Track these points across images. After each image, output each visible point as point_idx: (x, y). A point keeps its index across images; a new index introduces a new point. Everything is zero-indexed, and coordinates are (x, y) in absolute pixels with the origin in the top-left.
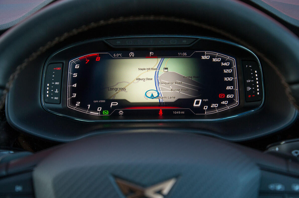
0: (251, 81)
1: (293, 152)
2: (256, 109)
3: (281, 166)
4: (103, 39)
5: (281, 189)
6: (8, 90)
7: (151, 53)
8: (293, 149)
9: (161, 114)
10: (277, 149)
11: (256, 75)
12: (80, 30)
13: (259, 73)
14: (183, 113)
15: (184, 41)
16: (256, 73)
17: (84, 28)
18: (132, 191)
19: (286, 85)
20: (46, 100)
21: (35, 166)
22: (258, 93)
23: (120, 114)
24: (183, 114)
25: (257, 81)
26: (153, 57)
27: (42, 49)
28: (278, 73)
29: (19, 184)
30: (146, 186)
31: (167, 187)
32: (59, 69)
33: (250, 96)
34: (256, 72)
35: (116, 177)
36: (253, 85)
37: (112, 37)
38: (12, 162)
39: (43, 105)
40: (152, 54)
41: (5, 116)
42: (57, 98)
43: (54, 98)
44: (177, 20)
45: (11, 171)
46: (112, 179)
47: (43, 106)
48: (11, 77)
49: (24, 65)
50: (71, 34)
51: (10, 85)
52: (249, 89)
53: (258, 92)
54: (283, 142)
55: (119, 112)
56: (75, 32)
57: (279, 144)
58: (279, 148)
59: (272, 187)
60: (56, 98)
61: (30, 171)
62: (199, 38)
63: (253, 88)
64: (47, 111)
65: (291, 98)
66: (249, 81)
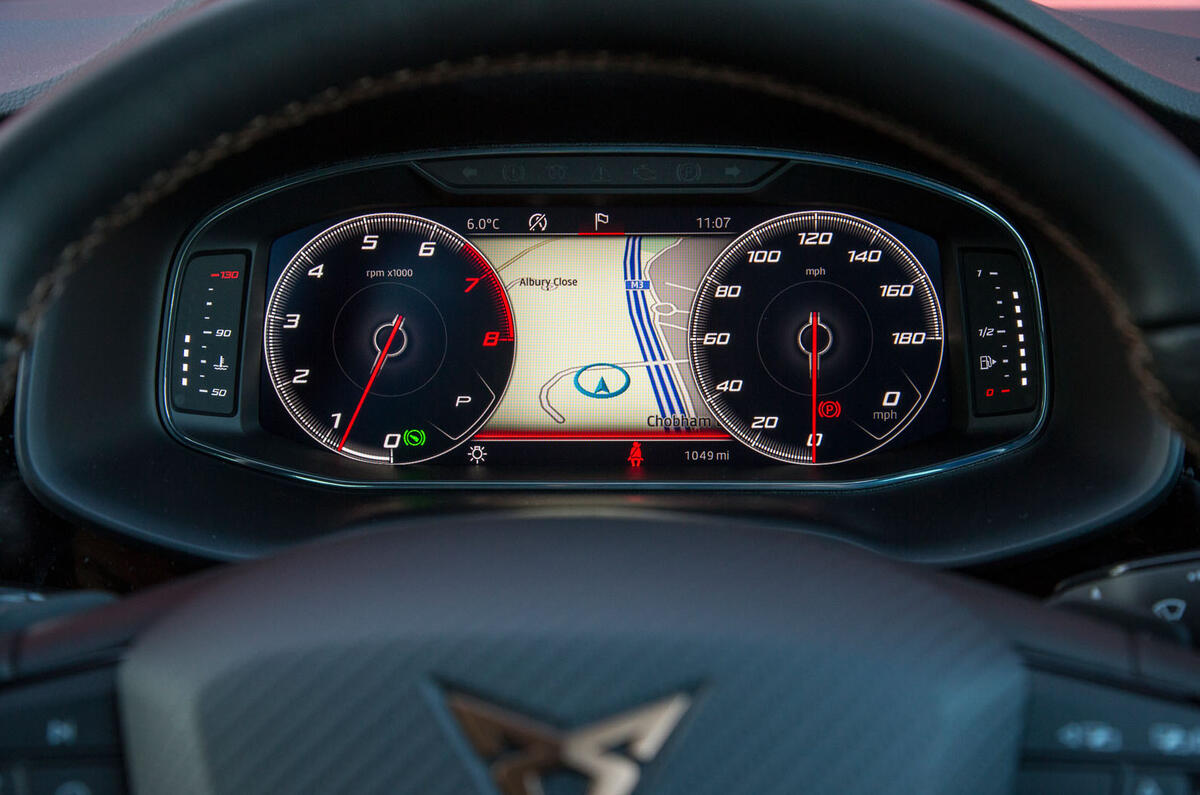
0: (995, 332)
1: (1160, 608)
2: (1018, 444)
3: (1109, 653)
4: (410, 159)
5: (1107, 745)
6: (26, 342)
7: (601, 217)
8: (1158, 597)
9: (636, 462)
10: (1096, 594)
11: (1018, 309)
12: (316, 108)
13: (1027, 301)
14: (725, 456)
15: (733, 171)
16: (1017, 302)
17: (332, 100)
18: (513, 744)
19: (1133, 332)
20: (179, 401)
21: (126, 644)
22: (1024, 382)
23: (475, 460)
24: (723, 462)
25: (1021, 331)
26: (606, 232)
27: (166, 181)
28: (1102, 285)
29: (61, 712)
30: (568, 724)
31: (653, 729)
32: (232, 275)
33: (990, 393)
34: (1016, 295)
35: (449, 686)
36: (1003, 346)
37: (445, 150)
38: (38, 629)
39: (165, 419)
40: (605, 219)
41: (12, 457)
42: (223, 393)
43: (210, 391)
44: (702, 73)
45: (31, 662)
46: (433, 695)
47: (166, 423)
48: (39, 289)
49: (92, 241)
50: (279, 123)
51: (36, 324)
52: (988, 362)
53: (1024, 374)
54: (1121, 569)
55: (471, 451)
56: (295, 113)
57: (1106, 576)
58: (1101, 590)
59: (1071, 736)
60: (217, 393)
61: (108, 663)
62: (789, 160)
63: (1005, 361)
64: (180, 440)
65: (1151, 386)
66: (989, 332)
